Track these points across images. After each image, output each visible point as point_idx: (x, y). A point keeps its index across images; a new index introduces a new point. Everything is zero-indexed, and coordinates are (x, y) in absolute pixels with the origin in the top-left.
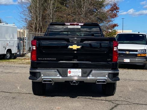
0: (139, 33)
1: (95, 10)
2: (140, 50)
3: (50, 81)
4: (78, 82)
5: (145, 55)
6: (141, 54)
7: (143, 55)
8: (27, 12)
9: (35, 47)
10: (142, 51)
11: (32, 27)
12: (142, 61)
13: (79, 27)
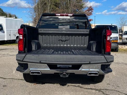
0: (112, 24)
1: (78, 10)
2: (113, 37)
3: (39, 73)
4: (69, 74)
5: (117, 41)
6: (114, 40)
7: (116, 41)
8: (33, 12)
9: (22, 36)
10: (115, 38)
11: (36, 21)
12: (115, 46)
13: (69, 17)
